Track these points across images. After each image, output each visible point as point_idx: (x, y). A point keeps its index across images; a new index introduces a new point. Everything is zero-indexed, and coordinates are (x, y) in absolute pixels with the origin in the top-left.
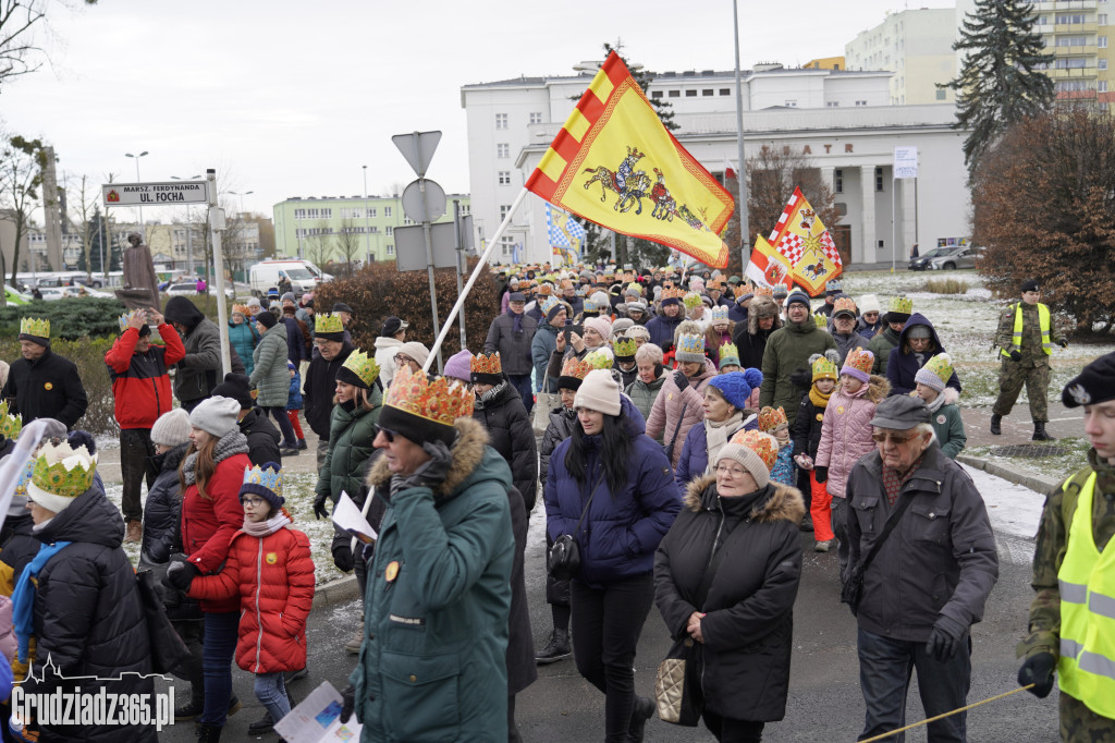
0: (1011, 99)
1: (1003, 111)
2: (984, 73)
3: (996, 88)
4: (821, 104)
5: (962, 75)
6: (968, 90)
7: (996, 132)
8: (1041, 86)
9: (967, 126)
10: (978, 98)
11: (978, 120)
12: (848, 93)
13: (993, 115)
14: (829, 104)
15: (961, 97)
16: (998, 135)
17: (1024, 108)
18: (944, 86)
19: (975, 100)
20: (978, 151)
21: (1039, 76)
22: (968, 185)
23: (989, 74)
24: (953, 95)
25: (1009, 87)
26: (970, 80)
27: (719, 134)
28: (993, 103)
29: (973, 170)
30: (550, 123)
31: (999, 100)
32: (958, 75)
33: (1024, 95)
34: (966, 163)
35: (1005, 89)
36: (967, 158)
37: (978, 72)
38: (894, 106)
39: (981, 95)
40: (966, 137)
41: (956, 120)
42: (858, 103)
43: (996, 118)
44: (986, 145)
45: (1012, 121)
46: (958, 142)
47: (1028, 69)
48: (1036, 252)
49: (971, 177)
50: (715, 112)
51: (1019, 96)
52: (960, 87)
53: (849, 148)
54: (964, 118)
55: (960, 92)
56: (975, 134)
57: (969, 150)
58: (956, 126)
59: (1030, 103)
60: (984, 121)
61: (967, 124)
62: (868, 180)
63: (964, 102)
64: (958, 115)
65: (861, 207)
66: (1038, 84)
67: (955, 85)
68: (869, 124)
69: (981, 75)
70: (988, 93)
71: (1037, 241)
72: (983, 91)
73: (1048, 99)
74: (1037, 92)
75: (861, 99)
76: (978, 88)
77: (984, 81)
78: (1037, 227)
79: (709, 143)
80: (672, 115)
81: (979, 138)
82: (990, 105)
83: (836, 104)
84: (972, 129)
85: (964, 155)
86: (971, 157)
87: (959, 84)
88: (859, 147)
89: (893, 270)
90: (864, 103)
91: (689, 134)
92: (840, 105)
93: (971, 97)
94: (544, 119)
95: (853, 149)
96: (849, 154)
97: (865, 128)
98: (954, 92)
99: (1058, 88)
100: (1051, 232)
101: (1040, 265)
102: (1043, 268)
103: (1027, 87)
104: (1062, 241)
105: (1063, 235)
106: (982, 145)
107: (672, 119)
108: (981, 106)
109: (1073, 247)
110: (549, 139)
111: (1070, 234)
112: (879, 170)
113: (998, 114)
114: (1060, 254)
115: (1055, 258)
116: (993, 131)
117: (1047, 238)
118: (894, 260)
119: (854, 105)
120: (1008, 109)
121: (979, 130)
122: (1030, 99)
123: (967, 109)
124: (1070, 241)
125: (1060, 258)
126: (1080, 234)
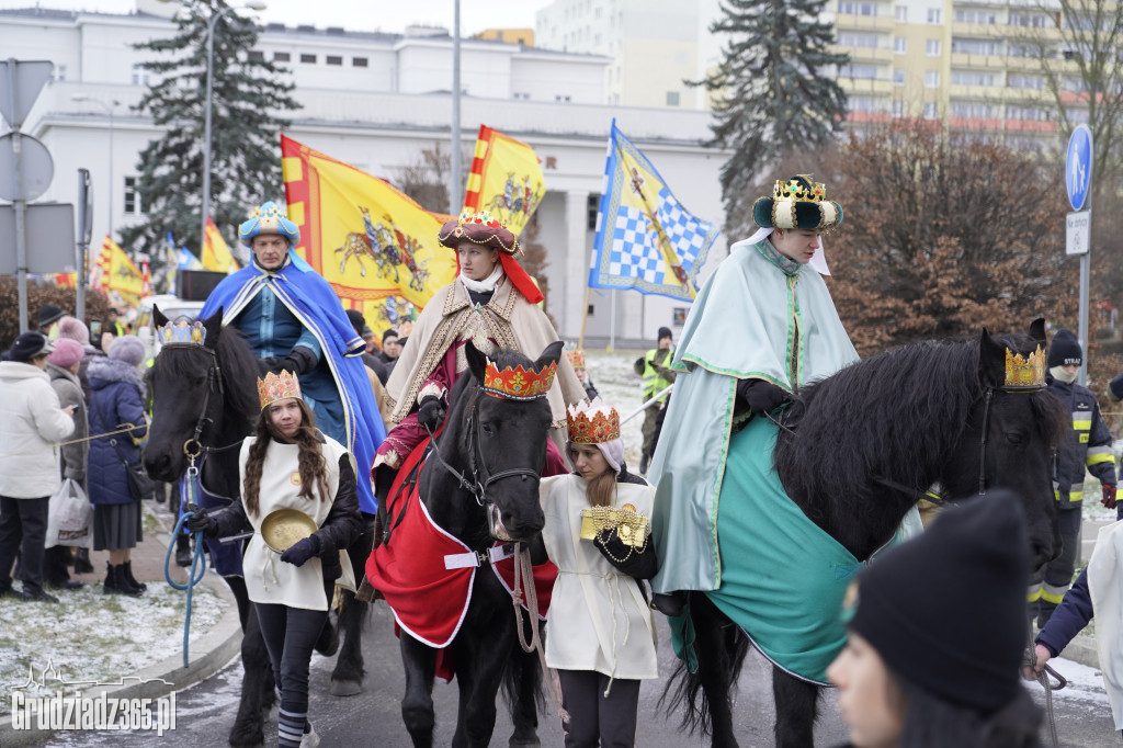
0: (788, 112)
1: (777, 129)
2: (752, 70)
3: (766, 95)
4: (505, 93)
5: (720, 71)
6: (730, 93)
7: (765, 158)
8: (829, 99)
9: (724, 147)
10: (741, 106)
11: (740, 138)
12: (546, 82)
13: (761, 134)
14: (517, 96)
15: (718, 102)
16: (768, 162)
17: (806, 127)
18: (695, 85)
19: (736, 109)
20: (739, 182)
21: (827, 82)
22: (723, 231)
23: (757, 73)
24: (702, 99)
25: (785, 94)
26: (731, 78)
27: (357, 124)
28: (763, 116)
29: (730, 209)
30: (80, 82)
31: (770, 112)
32: (714, 71)
33: (806, 108)
34: (723, 199)
35: (780, 96)
36: (724, 192)
37: (742, 69)
38: (609, 107)
39: (747, 102)
40: (723, 161)
41: (711, 136)
42: (558, 98)
43: (765, 137)
44: (751, 177)
45: (788, 144)
46: (711, 170)
47: (812, 71)
48: (861, 324)
49: (729, 218)
50: (348, 91)
51: (798, 108)
52: (718, 87)
53: (551, 162)
54: (721, 132)
55: (717, 94)
56: (736, 159)
57: (727, 181)
58: (707, 145)
59: (813, 120)
60: (750, 140)
61: (725, 144)
62: (577, 212)
63: (721, 110)
64: (715, 129)
65: (565, 253)
66: (826, 95)
67: (711, 84)
68: (581, 129)
69: (746, 73)
70: (755, 101)
71: (864, 307)
72: (749, 96)
73: (837, 118)
74: (822, 105)
75: (564, 93)
76: (742, 91)
77: (750, 82)
78: (864, 289)
79: (342, 136)
80: (293, 87)
81: (742, 164)
82: (757, 117)
83: (526, 96)
84: (733, 152)
85: (719, 187)
86: (730, 191)
87: (716, 82)
88: (566, 162)
89: (611, 348)
90: (568, 99)
91: (311, 119)
92: (533, 97)
93: (733, 103)
94: (70, 75)
95: (559, 164)
96: (551, 171)
97: (575, 136)
98: (709, 94)
99: (853, 105)
100: (883, 297)
101: (867, 343)
102: (870, 347)
103: (812, 98)
104: (896, 310)
105: (900, 303)
106: (745, 173)
107: (294, 96)
108: (746, 118)
109: (913, 321)
110: (86, 107)
111: (909, 301)
112: (593, 200)
113: (768, 134)
114: (894, 329)
115: (888, 333)
116: (761, 155)
117: (879, 304)
118: (612, 335)
119: (553, 99)
120: (783, 127)
121: (741, 151)
122: (813, 114)
123: (727, 120)
124: (909, 311)
125: (894, 335)
126: (922, 303)
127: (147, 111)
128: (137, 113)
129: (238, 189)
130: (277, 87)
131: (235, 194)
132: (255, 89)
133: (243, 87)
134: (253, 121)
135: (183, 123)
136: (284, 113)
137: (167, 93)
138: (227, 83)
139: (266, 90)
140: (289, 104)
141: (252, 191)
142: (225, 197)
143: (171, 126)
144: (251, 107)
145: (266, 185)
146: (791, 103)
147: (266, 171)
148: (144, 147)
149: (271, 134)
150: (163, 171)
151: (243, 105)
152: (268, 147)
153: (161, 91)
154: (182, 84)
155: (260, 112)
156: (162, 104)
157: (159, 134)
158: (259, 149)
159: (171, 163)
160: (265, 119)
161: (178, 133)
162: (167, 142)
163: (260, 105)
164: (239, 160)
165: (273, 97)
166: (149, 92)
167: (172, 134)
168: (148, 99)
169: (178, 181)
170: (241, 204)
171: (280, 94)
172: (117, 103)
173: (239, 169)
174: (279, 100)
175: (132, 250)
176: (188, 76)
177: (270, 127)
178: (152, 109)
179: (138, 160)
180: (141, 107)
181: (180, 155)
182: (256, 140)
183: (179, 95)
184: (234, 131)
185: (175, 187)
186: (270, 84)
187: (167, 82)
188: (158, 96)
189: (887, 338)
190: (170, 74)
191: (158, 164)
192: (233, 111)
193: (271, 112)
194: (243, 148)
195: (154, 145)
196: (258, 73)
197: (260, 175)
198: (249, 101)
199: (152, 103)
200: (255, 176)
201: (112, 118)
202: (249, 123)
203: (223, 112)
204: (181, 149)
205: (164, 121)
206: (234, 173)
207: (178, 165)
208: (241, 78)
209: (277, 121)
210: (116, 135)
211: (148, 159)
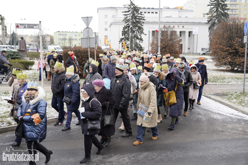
0: (219, 18)
1: (217, 20)
3: (216, 15)
4: (178, 17)
6: (210, 15)
10: (212, 17)
11: (212, 22)
12: (184, 15)
14: (179, 17)
15: (209, 17)
17: (222, 20)
18: (205, 14)
21: (226, 13)
22: (209, 36)
23: (215, 12)
24: (207, 16)
25: (219, 15)
27: (154, 22)
28: (215, 19)
29: (210, 33)
31: (217, 18)
32: (208, 12)
33: (222, 17)
34: (209, 32)
36: (209, 30)
38: (194, 18)
39: (213, 17)
40: (209, 26)
41: (207, 22)
42: (186, 17)
43: (216, 22)
45: (219, 23)
46: (207, 27)
47: (224, 11)
48: (223, 52)
49: (210, 34)
50: (154, 17)
51: (221, 17)
54: (209, 21)
55: (208, 15)
57: (209, 29)
60: (213, 22)
61: (209, 23)
62: (187, 34)
63: (209, 18)
64: (208, 21)
65: (185, 40)
66: (226, 15)
68: (188, 22)
69: (213, 12)
70: (214, 16)
71: (223, 49)
72: (213, 16)
73: (227, 18)
74: (225, 17)
75: (186, 16)
78: (224, 46)
79: (152, 24)
80: (144, 17)
81: (212, 26)
83: (181, 17)
84: (211, 24)
85: (208, 30)
86: (210, 30)
89: (191, 54)
90: (187, 17)
91: (148, 22)
92: (182, 17)
93: (211, 17)
94: (116, 16)
95: (184, 27)
96: (183, 28)
97: (187, 23)
98: (207, 15)
99: (230, 16)
100: (227, 47)
101: (224, 54)
102: (224, 55)
103: (223, 15)
104: (229, 49)
105: (229, 48)
106: (212, 28)
107: (144, 18)
108: (213, 19)
109: (231, 51)
110: (116, 21)
111: (231, 48)
112: (189, 32)
113: (216, 21)
114: (228, 52)
115: (227, 53)
116: (215, 25)
117: (226, 49)
118: (192, 52)
119: (185, 17)
120: (219, 20)
121: (212, 24)
122: (224, 18)
123: (210, 19)
124: (230, 49)
125: (228, 53)
126: (233, 48)
127: (124, 21)
128: (123, 22)
129: (137, 32)
130: (142, 17)
131: (136, 33)
132: (139, 18)
133: (137, 17)
134: (139, 22)
135: (129, 23)
136: (143, 21)
137: (127, 19)
138: (135, 17)
139: (141, 18)
140: (144, 20)
141: (139, 32)
142: (135, 33)
143: (127, 23)
144: (139, 20)
145: (141, 31)
146: (220, 16)
147: (141, 29)
148: (124, 27)
149: (141, 24)
150: (126, 30)
151: (137, 20)
152: (141, 26)
153: (126, 18)
154: (129, 17)
155: (140, 21)
156: (126, 20)
157: (126, 25)
158: (140, 26)
159: (127, 29)
160: (141, 22)
161: (128, 24)
162: (127, 26)
163: (140, 20)
164: (137, 28)
165: (142, 19)
166: (124, 19)
167: (128, 25)
168: (124, 20)
169: (129, 31)
170: (137, 34)
171: (143, 18)
172: (120, 20)
173: (137, 29)
174: (143, 19)
175: (122, 41)
176: (130, 16)
177: (141, 23)
178: (125, 21)
179: (123, 28)
180: (123, 21)
181: (129, 28)
182: (139, 25)
183: (128, 19)
184: (136, 24)
185: (128, 32)
186: (141, 17)
187: (127, 17)
188: (126, 19)
189: (227, 54)
190: (127, 16)
191: (125, 29)
192: (136, 21)
193: (141, 21)
194: (137, 26)
195: (125, 26)
196: (140, 15)
197: (140, 30)
198: (138, 19)
199: (125, 20)
200: (139, 30)
201: (119, 22)
202: (138, 23)
203: (135, 21)
204: (129, 27)
205: (126, 23)
206: (136, 30)
207: (128, 29)
208: (137, 16)
209: (142, 22)
210: (120, 25)
211: (124, 28)
